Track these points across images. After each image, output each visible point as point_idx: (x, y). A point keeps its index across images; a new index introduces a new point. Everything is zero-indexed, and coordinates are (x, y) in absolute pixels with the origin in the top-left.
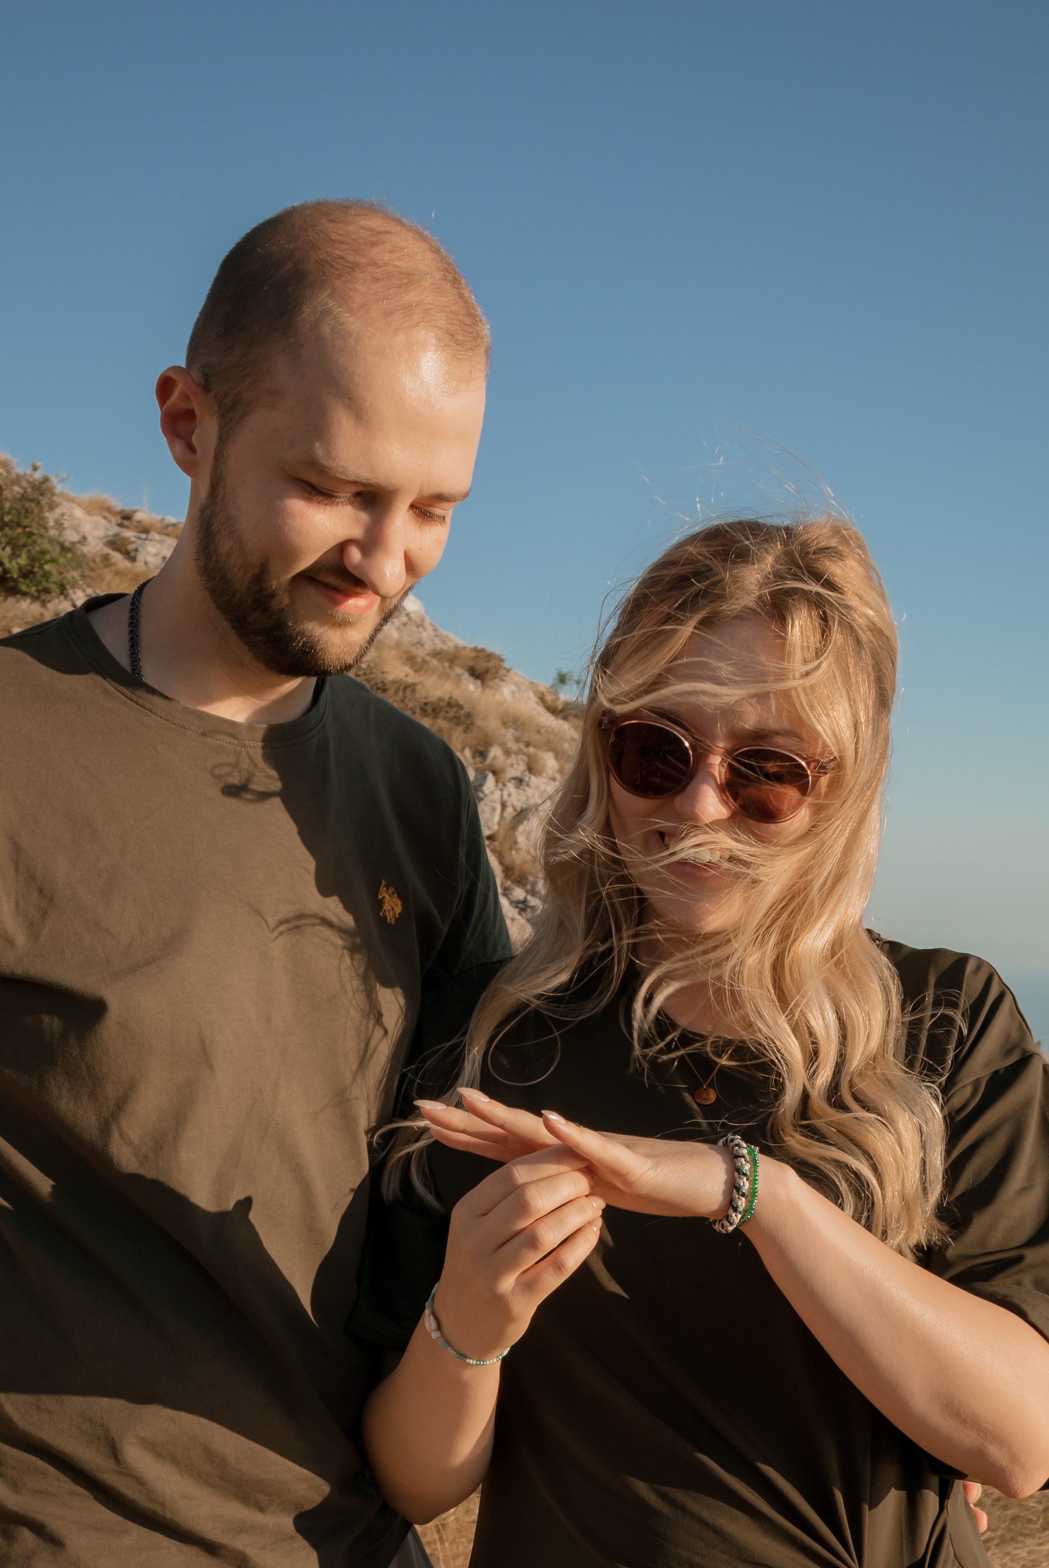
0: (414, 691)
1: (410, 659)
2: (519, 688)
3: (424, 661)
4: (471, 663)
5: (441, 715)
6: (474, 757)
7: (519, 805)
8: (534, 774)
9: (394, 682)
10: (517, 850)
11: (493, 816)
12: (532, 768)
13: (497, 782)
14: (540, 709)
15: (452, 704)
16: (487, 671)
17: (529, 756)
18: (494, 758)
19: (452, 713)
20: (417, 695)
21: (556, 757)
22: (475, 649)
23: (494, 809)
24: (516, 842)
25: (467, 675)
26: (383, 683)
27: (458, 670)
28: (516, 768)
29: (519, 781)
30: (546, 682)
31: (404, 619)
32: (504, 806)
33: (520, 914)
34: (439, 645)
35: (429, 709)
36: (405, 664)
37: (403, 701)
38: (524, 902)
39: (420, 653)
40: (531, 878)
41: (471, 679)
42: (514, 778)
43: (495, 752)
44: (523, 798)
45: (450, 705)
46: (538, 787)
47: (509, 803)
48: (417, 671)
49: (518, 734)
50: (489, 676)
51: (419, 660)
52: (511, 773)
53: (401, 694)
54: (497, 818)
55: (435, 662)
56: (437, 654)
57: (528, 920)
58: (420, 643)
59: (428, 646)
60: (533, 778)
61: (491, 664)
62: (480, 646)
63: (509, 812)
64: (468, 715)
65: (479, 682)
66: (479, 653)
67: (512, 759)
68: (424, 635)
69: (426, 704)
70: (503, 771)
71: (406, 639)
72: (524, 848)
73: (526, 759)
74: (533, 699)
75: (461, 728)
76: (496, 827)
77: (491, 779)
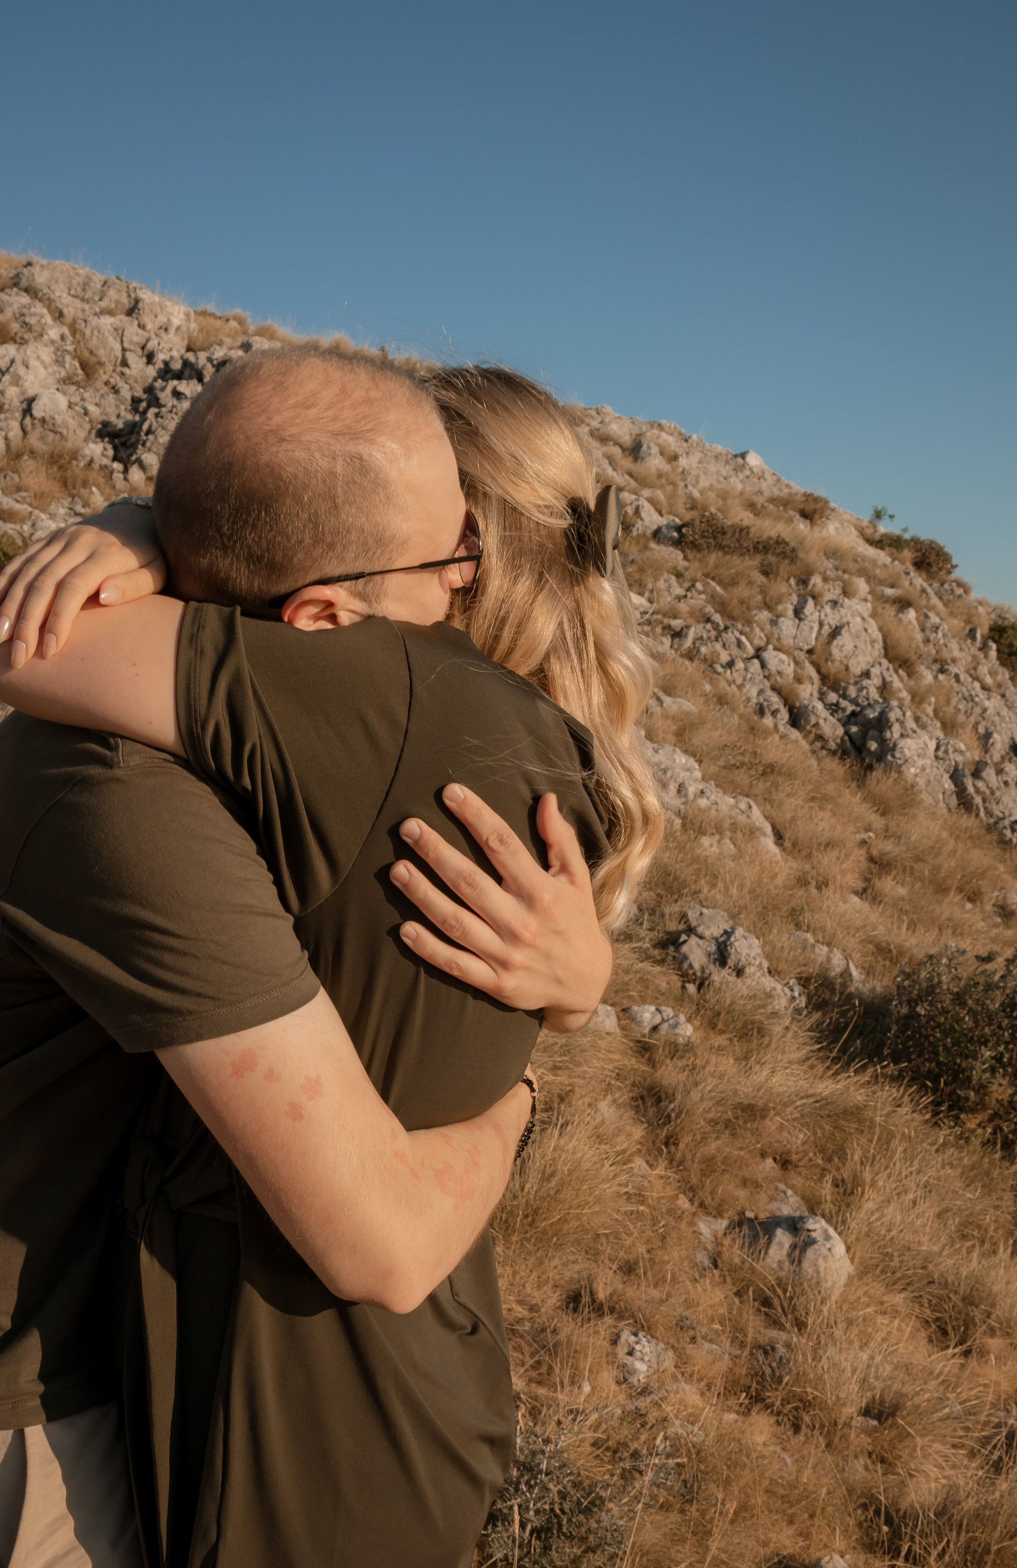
0: (748, 533)
1: (751, 506)
2: (842, 525)
3: (763, 506)
4: (802, 507)
5: (771, 552)
6: (797, 585)
7: (834, 624)
8: (848, 598)
9: (732, 526)
10: (833, 661)
11: (811, 633)
12: (847, 592)
13: (816, 605)
14: (861, 542)
15: (780, 542)
16: (815, 512)
17: (844, 582)
18: (814, 585)
19: (779, 549)
20: (751, 535)
21: (868, 582)
22: (805, 494)
23: (812, 628)
24: (831, 655)
25: (798, 516)
26: (723, 528)
27: (791, 513)
28: (832, 592)
29: (835, 603)
30: (866, 518)
31: (748, 472)
32: (821, 624)
33: (832, 714)
34: (776, 492)
35: (761, 547)
36: (746, 510)
37: (738, 541)
38: (837, 704)
39: (760, 500)
40: (843, 684)
41: (802, 519)
42: (830, 601)
43: (816, 580)
44: (838, 617)
45: (778, 543)
46: (850, 608)
47: (826, 622)
48: (757, 514)
49: (837, 563)
50: (817, 516)
51: (759, 506)
52: (828, 596)
53: (737, 535)
54: (814, 635)
55: (772, 507)
56: (773, 500)
57: (839, 720)
58: (760, 492)
59: (767, 494)
60: (846, 600)
61: (819, 506)
62: (809, 491)
63: (826, 630)
64: (793, 550)
65: (808, 522)
66: (808, 497)
67: (830, 585)
68: (764, 485)
69: (758, 543)
70: (821, 595)
71: (748, 489)
72: (838, 658)
73: (841, 584)
74: (855, 533)
75: (787, 561)
76: (813, 643)
77: (811, 602)
